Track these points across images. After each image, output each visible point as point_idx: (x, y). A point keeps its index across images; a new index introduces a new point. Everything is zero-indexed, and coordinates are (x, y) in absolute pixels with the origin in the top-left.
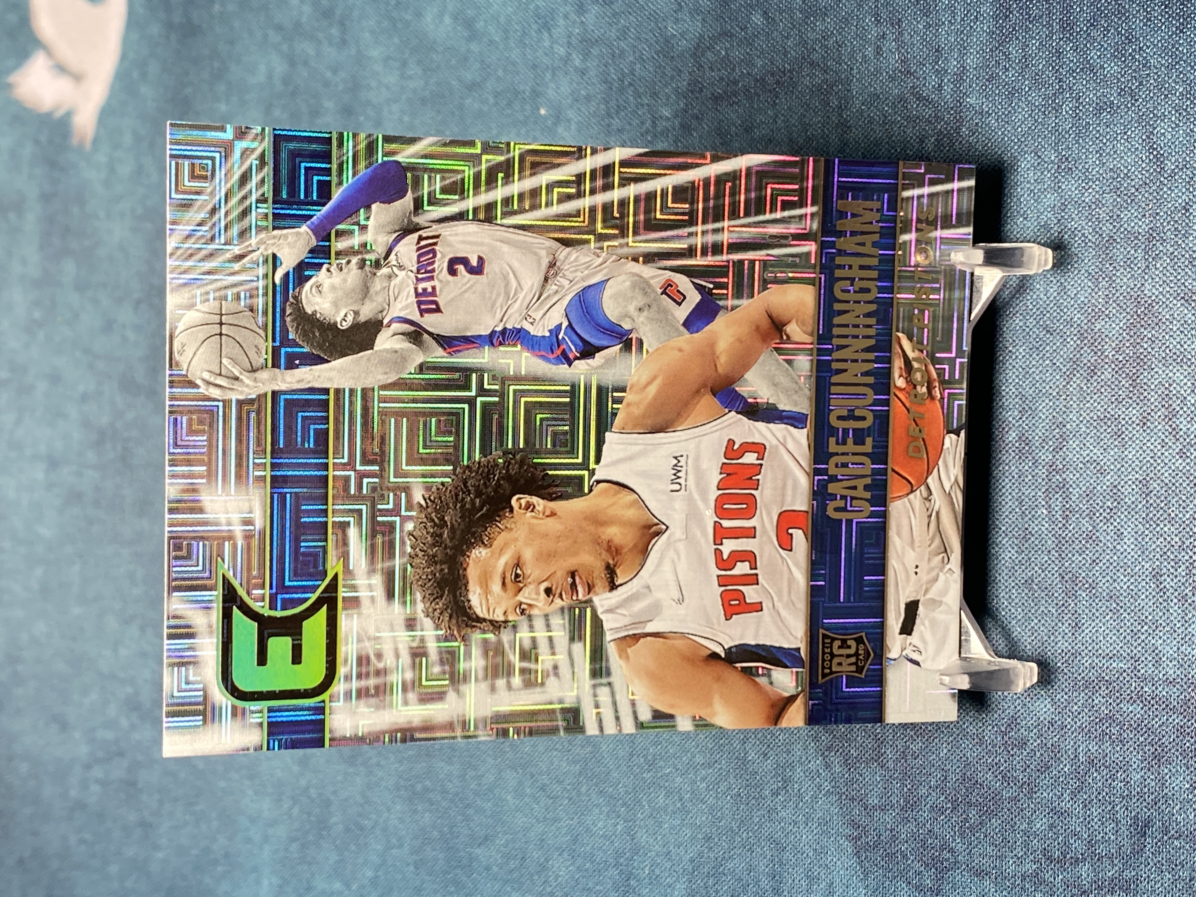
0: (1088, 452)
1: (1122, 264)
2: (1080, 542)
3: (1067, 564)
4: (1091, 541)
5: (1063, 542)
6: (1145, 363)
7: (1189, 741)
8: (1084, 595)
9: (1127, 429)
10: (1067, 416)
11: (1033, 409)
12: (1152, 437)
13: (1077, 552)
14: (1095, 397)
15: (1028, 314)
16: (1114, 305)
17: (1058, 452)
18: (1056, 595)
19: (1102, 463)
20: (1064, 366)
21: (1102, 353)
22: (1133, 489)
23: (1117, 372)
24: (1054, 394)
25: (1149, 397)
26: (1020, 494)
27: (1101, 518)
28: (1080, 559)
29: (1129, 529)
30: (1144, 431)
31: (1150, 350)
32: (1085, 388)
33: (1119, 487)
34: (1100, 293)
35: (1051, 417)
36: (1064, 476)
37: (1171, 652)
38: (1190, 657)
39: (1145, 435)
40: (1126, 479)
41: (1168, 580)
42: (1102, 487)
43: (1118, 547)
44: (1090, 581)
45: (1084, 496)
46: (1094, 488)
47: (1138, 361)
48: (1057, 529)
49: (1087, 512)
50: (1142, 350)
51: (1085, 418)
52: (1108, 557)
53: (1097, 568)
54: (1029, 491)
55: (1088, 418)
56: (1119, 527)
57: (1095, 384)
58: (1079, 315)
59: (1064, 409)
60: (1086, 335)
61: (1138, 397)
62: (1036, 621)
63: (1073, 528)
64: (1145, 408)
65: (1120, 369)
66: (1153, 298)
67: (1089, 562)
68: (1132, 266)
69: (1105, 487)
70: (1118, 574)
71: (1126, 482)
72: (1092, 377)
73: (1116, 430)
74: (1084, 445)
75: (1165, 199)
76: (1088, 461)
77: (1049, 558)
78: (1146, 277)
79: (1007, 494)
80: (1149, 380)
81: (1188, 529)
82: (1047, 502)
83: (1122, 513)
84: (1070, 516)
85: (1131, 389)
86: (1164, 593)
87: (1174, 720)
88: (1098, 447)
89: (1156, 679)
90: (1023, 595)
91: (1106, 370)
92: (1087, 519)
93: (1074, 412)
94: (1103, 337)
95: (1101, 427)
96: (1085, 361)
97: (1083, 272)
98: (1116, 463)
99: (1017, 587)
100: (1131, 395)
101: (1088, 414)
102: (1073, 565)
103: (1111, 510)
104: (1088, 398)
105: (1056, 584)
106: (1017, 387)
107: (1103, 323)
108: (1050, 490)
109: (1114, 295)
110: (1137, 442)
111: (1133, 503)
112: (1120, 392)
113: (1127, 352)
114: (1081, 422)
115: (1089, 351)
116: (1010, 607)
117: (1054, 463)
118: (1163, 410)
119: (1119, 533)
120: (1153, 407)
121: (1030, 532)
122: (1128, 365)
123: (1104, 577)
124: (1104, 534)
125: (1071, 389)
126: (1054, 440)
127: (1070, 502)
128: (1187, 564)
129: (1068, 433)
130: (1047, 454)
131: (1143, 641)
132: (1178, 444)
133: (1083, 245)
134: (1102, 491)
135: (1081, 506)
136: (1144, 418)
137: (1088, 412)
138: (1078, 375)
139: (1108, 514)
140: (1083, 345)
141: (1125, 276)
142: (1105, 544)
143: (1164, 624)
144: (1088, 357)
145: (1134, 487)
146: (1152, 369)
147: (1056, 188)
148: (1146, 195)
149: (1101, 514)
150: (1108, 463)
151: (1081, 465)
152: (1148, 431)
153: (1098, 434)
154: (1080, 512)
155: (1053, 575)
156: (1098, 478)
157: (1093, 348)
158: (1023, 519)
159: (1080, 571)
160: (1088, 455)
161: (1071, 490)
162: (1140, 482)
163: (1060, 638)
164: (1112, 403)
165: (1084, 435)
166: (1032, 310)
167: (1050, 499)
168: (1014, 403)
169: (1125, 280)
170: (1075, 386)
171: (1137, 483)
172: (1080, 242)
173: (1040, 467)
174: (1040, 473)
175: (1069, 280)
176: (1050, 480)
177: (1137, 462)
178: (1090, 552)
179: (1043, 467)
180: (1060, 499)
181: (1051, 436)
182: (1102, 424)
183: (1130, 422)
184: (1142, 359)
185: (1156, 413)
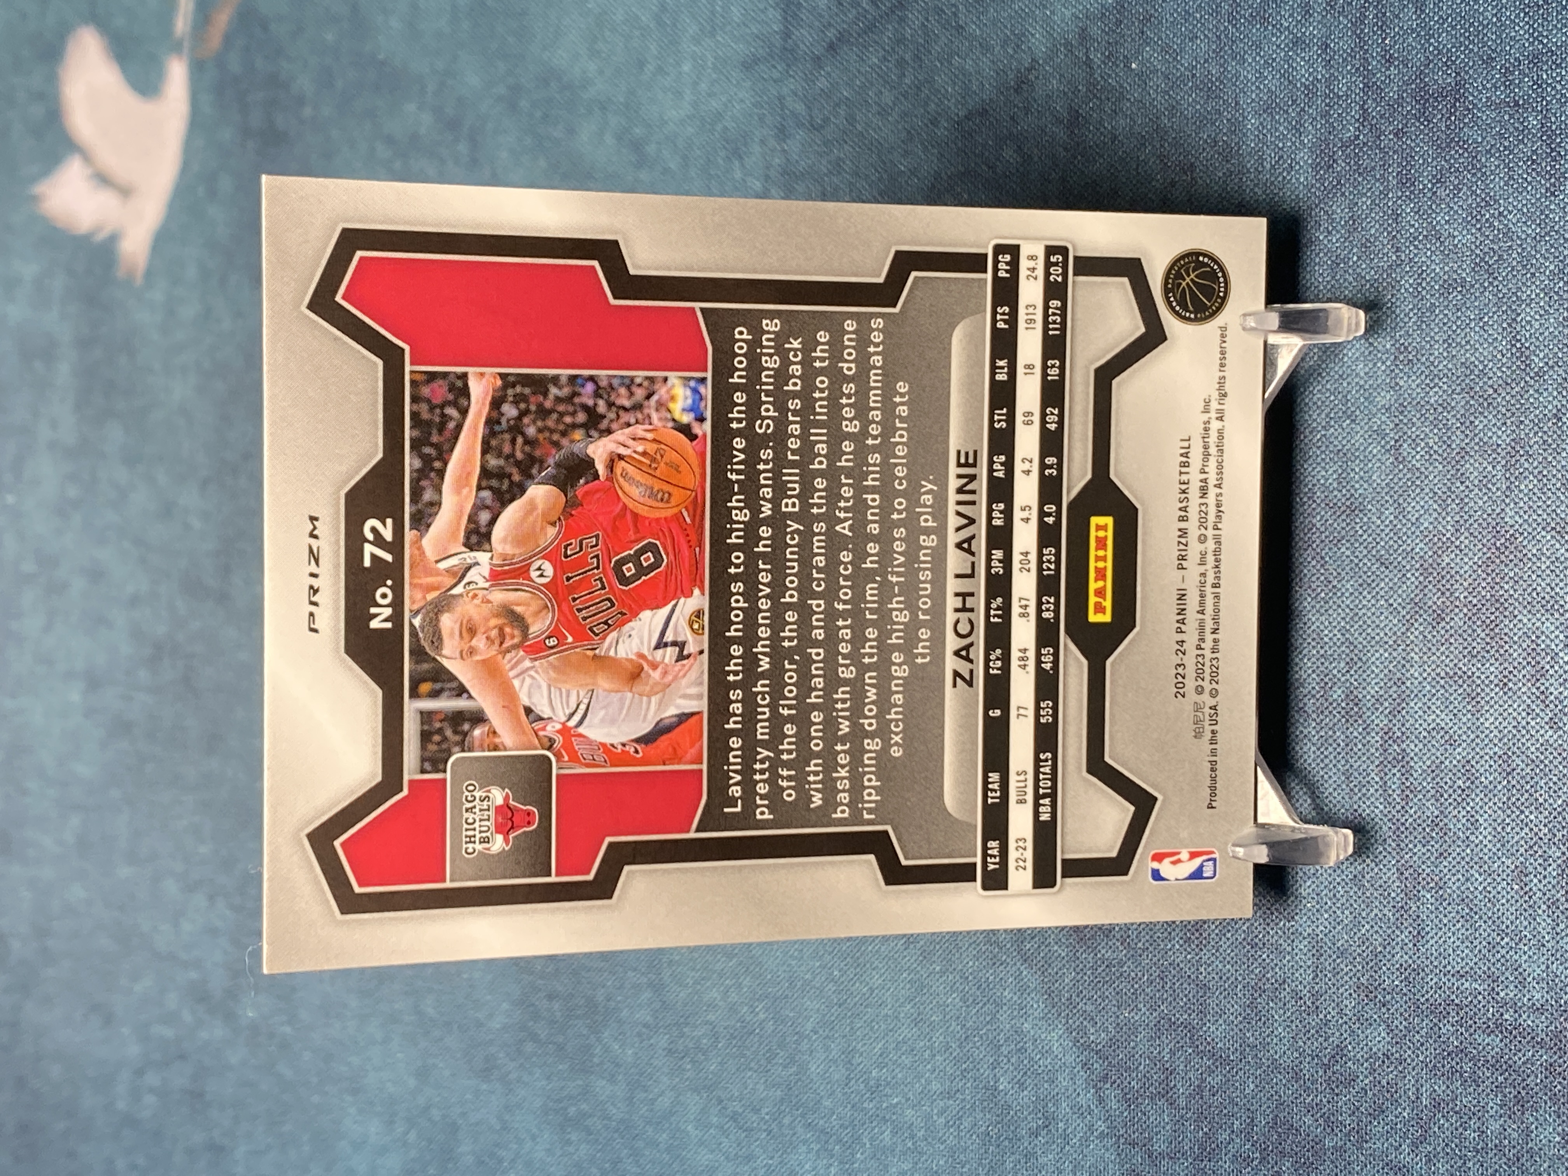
0: (1434, 717)
1: (1476, 482)
2: (1424, 829)
3: (1407, 857)
4: (1437, 830)
5: (1402, 829)
6: (1506, 609)
7: (1560, 1083)
8: (1428, 896)
9: (1483, 690)
10: (1408, 671)
11: (1364, 659)
12: (1514, 702)
13: (1420, 842)
14: (1443, 649)
15: (1356, 540)
16: (1466, 534)
17: (1395, 716)
18: (1393, 895)
19: (1451, 732)
20: (1404, 608)
21: (1451, 594)
22: (1491, 766)
23: (1470, 619)
24: (1391, 643)
25: (1511, 651)
26: (1347, 767)
27: (1450, 801)
28: (1424, 850)
29: (1486, 816)
30: (1505, 693)
31: (1512, 592)
32: (1430, 637)
33: (1473, 763)
34: (1449, 519)
35: (1386, 671)
36: (1404, 746)
37: (1538, 971)
38: (1563, 978)
39: (1505, 698)
40: (1482, 753)
41: (1535, 881)
42: (1451, 762)
43: (1472, 838)
44: (1437, 879)
45: (1429, 771)
46: (1442, 763)
47: (1498, 605)
48: (1394, 812)
49: (1433, 792)
50: (1501, 593)
51: (1429, 674)
52: (1458, 850)
53: (1445, 863)
54: (1359, 763)
55: (1433, 674)
56: (1473, 813)
57: (1443, 632)
58: (1422, 545)
59: (1403, 662)
60: (1430, 570)
61: (1497, 651)
62: (1367, 927)
63: (1415, 812)
64: (1506, 665)
65: (1474, 615)
66: (1517, 527)
67: (1435, 855)
68: (1490, 486)
69: (1455, 762)
70: (1472, 872)
71: (1482, 757)
72: (1438, 623)
73: (1469, 690)
74: (1429, 708)
75: (1532, 404)
76: (1434, 729)
77: (1385, 849)
78: (1507, 501)
79: (1331, 766)
80: (1511, 630)
81: (1560, 819)
82: (1381, 778)
83: (1477, 795)
84: (1411, 796)
85: (1488, 640)
86: (1530, 897)
87: (1541, 1056)
88: (1447, 711)
89: (1519, 1004)
90: (1352, 893)
91: (1456, 615)
92: (1433, 801)
93: (1416, 666)
94: (1453, 573)
95: (1451, 686)
96: (1430, 603)
97: (1427, 490)
98: (1469, 733)
99: (1343, 884)
100: (1488, 648)
101: (1433, 670)
102: (1415, 858)
103: (1463, 790)
104: (1434, 650)
105: (1394, 882)
106: (1343, 631)
107: (1453, 556)
108: (1385, 763)
109: (1466, 521)
110: (1497, 707)
111: (1491, 782)
112: (1474, 644)
113: (1483, 593)
114: (1425, 679)
115: (1435, 591)
116: (1334, 909)
117: (1390, 729)
118: (1529, 668)
119: (1472, 820)
120: (1516, 664)
121: (1360, 815)
122: (1484, 610)
123: (1454, 875)
124: (1454, 820)
125: (1412, 637)
126: (1390, 700)
127: (1411, 779)
128: (1559, 862)
129: (1408, 692)
130: (1382, 717)
131: (1503, 956)
132: (1548, 712)
133: (1427, 457)
134: (1451, 767)
135: (1425, 784)
136: (1505, 677)
137: (1434, 666)
138: (1421, 620)
139: (1459, 796)
140: (1426, 583)
141: (1481, 499)
142: (1455, 833)
143: (1529, 936)
144: (1434, 599)
145: (1492, 763)
146: (1515, 617)
147: (1393, 385)
148: (1508, 398)
149: (1450, 796)
150: (1460, 732)
151: (1425, 734)
152: (1510, 694)
153: (1447, 695)
154: (1424, 792)
155: (1389, 869)
156: (1446, 750)
157: (1439, 586)
158: (1351, 798)
159: (1423, 867)
160: (1434, 720)
161: (1412, 764)
162: (1500, 757)
163: (1398, 949)
164: (1464, 657)
165: (1428, 696)
166: (1361, 536)
167: (1386, 774)
168: (1339, 651)
169: (1481, 503)
170: (1417, 633)
171: (1496, 758)
172: (1423, 453)
173: (1373, 734)
174: (1373, 741)
175: (1409, 500)
176: (1385, 751)
177: (1496, 732)
178: (1437, 843)
179: (1377, 733)
180: (1398, 775)
181: (1386, 696)
182: (1451, 683)
183: (1487, 682)
184: (1502, 604)
185: (1520, 671)
